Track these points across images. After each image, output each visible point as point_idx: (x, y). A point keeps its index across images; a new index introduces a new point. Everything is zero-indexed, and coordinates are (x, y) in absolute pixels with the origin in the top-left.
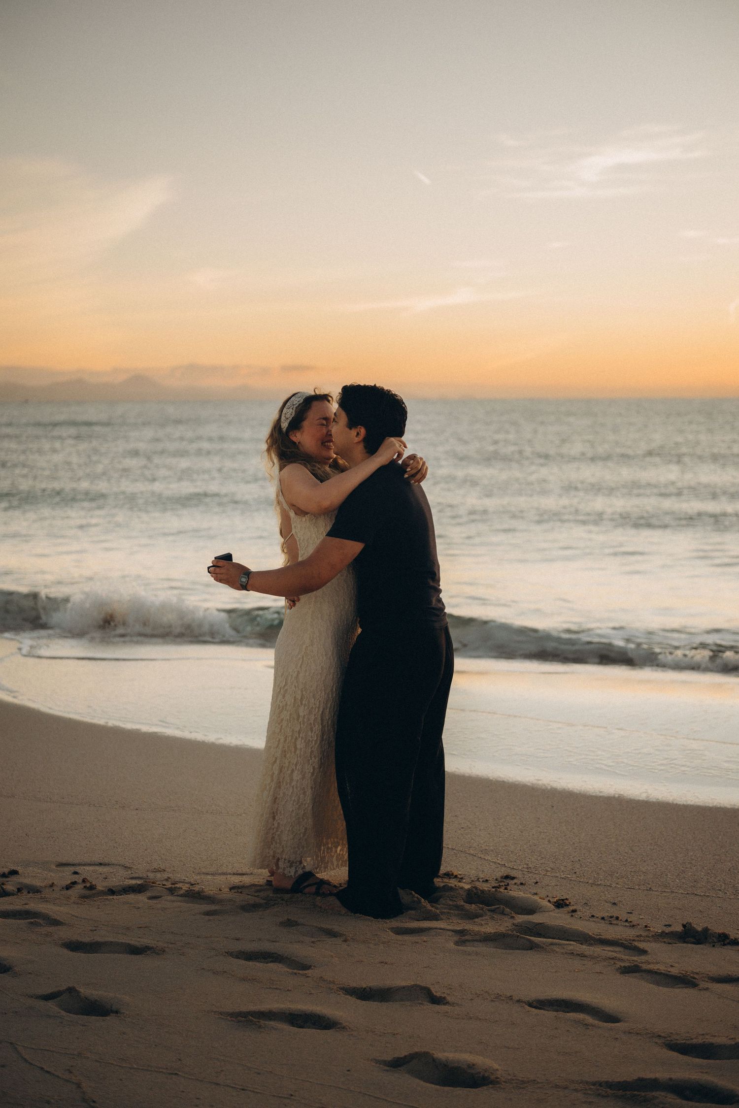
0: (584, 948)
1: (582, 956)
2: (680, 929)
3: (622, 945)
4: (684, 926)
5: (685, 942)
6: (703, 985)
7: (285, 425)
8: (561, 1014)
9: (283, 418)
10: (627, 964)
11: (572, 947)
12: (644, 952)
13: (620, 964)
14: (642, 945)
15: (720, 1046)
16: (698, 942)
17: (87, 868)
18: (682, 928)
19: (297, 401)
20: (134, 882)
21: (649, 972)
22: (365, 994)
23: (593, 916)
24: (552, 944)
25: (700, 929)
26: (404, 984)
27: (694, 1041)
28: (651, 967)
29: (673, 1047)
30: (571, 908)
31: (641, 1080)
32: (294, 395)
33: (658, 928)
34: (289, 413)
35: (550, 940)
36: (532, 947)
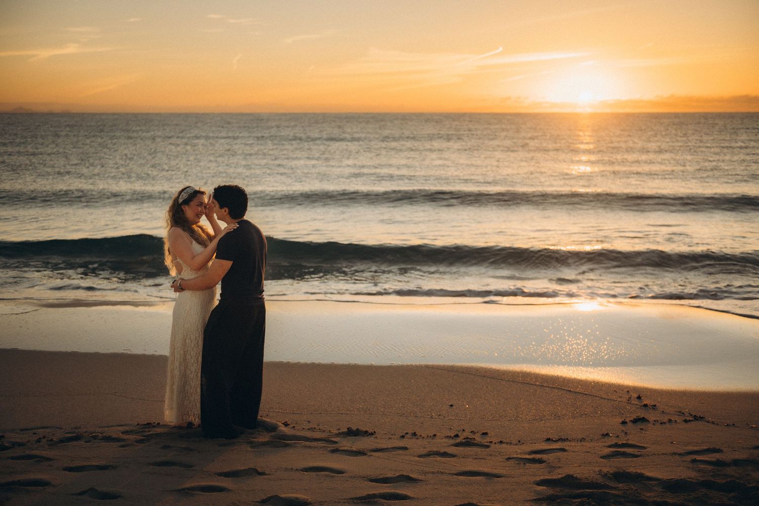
0: (308, 443)
1: (310, 447)
2: (346, 430)
3: (324, 440)
4: (348, 429)
5: (350, 436)
6: (369, 454)
7: (181, 201)
8: (319, 473)
9: (181, 197)
10: (331, 449)
11: (303, 444)
12: (336, 442)
13: (329, 449)
14: (334, 439)
15: (391, 478)
16: (355, 435)
17: (40, 430)
18: (347, 430)
19: (190, 191)
20: (69, 435)
21: (344, 451)
22: (227, 475)
23: (304, 428)
24: (295, 443)
25: (355, 430)
26: (243, 468)
27: (379, 477)
28: (342, 448)
29: (372, 480)
30: (292, 426)
31: (368, 495)
32: (187, 187)
33: (335, 431)
34: (184, 196)
35: (294, 442)
36: (287, 445)
